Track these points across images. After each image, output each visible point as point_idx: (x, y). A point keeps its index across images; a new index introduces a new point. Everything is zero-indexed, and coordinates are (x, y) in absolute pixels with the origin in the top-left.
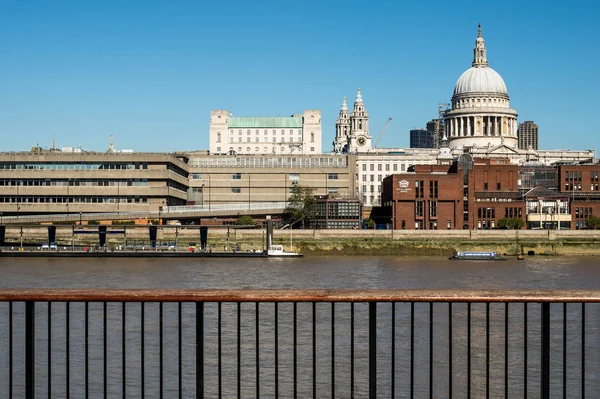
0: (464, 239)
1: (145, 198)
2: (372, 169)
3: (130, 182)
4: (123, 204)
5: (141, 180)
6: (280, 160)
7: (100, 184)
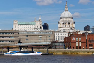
0: (88, 51)
1: (13, 41)
2: (60, 35)
3: (9, 37)
4: (8, 42)
5: (12, 37)
6: (37, 32)
7: (2, 38)
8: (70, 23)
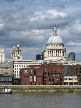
8: (59, 51)
